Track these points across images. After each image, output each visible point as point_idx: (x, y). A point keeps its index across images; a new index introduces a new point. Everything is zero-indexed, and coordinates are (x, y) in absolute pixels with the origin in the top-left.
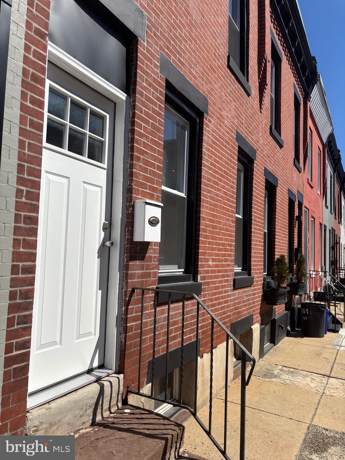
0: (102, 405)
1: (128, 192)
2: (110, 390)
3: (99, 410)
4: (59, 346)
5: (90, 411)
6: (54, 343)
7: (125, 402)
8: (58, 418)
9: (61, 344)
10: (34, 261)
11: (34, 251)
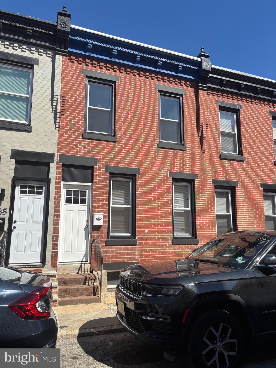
0: (81, 270)
1: (92, 211)
2: (84, 267)
3: (80, 270)
4: (71, 253)
5: (77, 270)
6: (69, 252)
7: (92, 272)
8: (66, 268)
9: (71, 252)
10: (58, 231)
11: (58, 229)
